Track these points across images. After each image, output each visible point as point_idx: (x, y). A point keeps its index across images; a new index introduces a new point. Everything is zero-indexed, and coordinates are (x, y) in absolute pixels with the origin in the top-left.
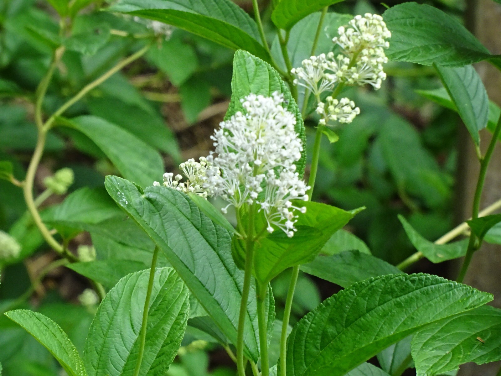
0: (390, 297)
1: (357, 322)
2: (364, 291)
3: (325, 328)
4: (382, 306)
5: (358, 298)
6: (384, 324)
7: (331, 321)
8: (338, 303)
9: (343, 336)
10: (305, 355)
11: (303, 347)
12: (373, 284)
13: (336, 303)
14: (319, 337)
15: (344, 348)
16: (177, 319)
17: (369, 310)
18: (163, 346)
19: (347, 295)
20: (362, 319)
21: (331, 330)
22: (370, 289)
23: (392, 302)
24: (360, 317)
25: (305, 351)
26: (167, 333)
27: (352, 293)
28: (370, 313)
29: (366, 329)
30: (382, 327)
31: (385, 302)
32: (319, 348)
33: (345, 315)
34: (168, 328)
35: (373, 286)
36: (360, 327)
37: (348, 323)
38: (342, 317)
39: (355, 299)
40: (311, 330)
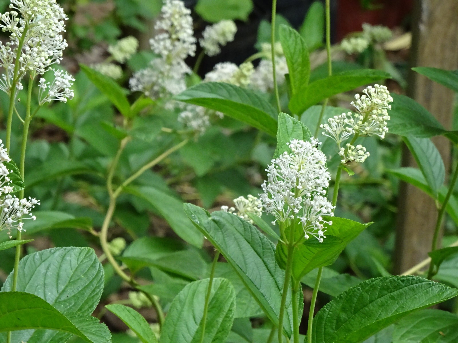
0: (386, 292)
1: (362, 310)
2: (367, 288)
3: (339, 314)
4: (381, 299)
5: (363, 293)
6: (382, 311)
7: (344, 309)
8: (348, 297)
9: (352, 320)
10: (325, 334)
11: (323, 329)
12: (374, 283)
13: (347, 297)
14: (335, 321)
15: (352, 329)
16: (227, 314)
17: (371, 302)
18: (217, 333)
19: (355, 291)
20: (366, 308)
21: (343, 316)
22: (371, 287)
23: (387, 295)
24: (364, 306)
25: (325, 332)
26: (220, 324)
27: (358, 289)
28: (372, 303)
29: (369, 315)
30: (380, 314)
31: (382, 296)
32: (334, 328)
33: (354, 305)
34: (220, 320)
35: (373, 285)
36: (365, 314)
37: (356, 311)
38: (351, 307)
39: (361, 294)
40: (329, 316)
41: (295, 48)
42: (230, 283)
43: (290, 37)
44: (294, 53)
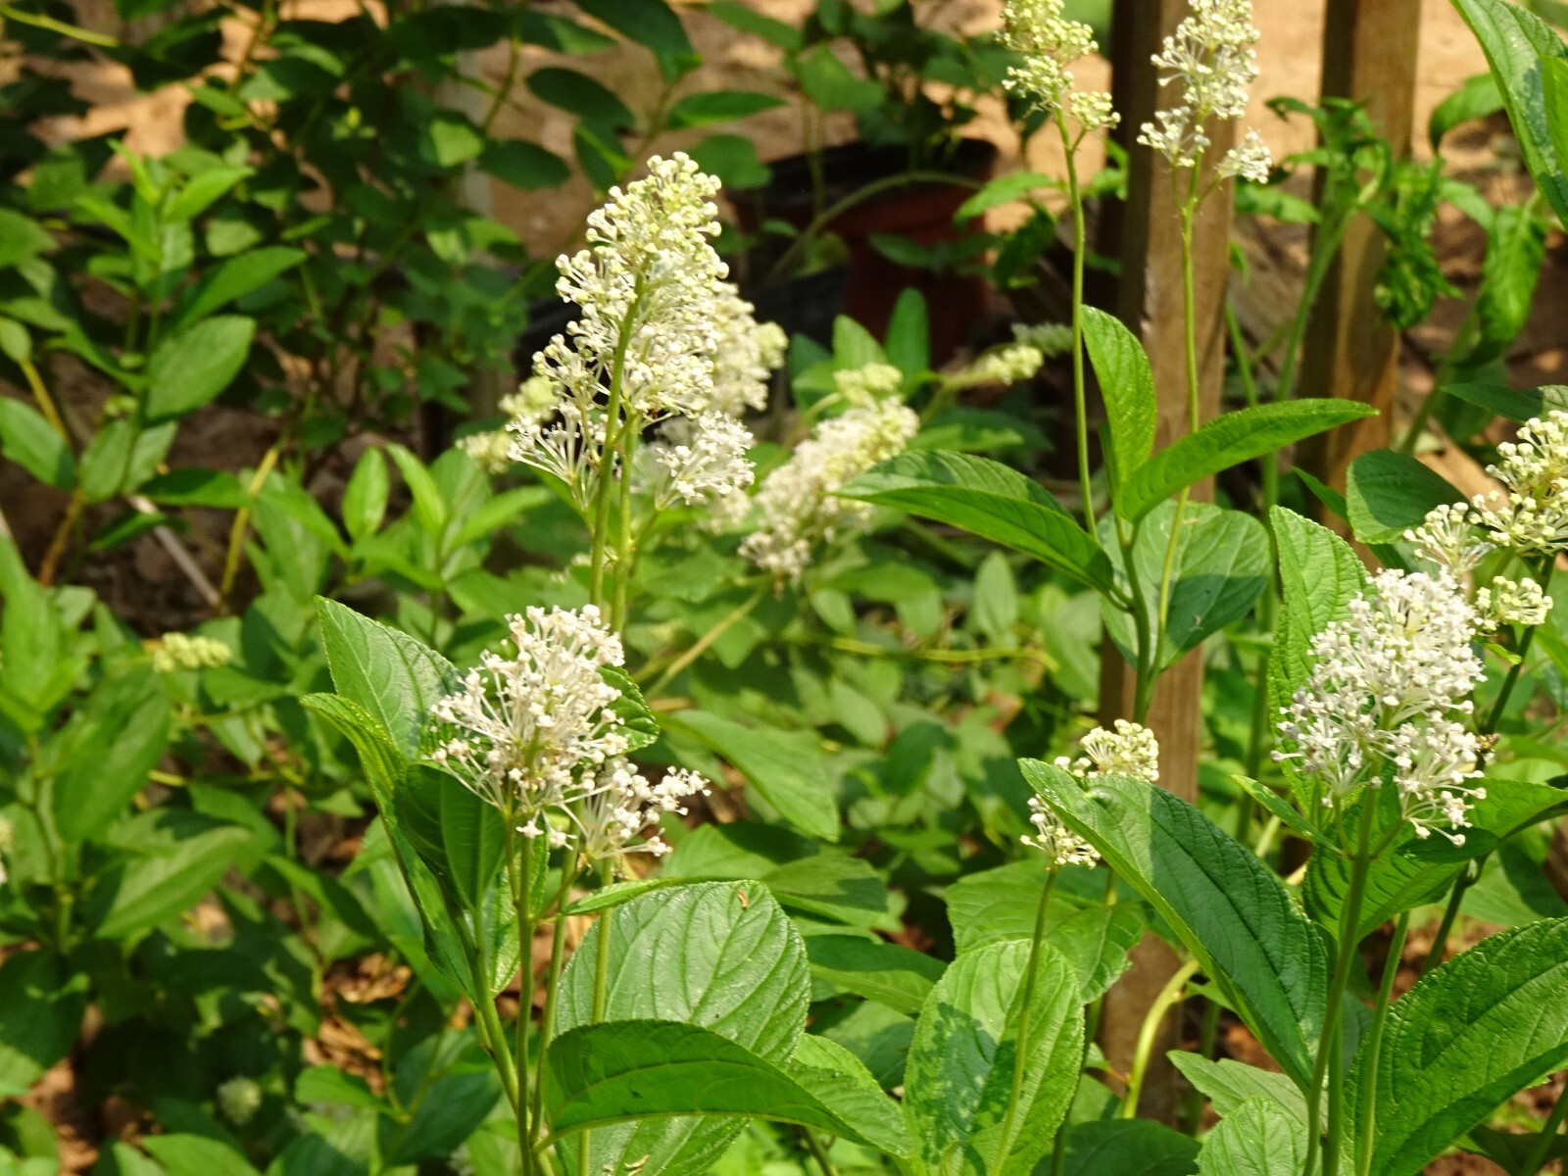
0: (1552, 962)
1: (1491, 1013)
2: (1501, 954)
3: (1429, 1027)
4: (1539, 979)
5: (1491, 967)
6: (1546, 1012)
7: (1441, 1013)
8: (1452, 978)
9: (1465, 1039)
10: (1394, 1082)
11: (1390, 1066)
12: (1519, 938)
13: (1447, 980)
14: (1419, 1045)
15: (1470, 1063)
17: (1512, 989)
19: (1470, 963)
20: (1501, 1006)
21: (1440, 1029)
22: (1512, 949)
23: (1556, 969)
24: (1496, 1002)
25: (1393, 1074)
27: (1478, 959)
28: (1516, 993)
29: (1511, 1025)
30: (1542, 1019)
31: (1543, 971)
32: (1419, 1064)
33: (1468, 1000)
35: (1517, 943)
36: (1498, 1020)
37: (1474, 1015)
38: (1460, 1004)
39: (1485, 969)
40: (1403, 1033)
41: (1119, 361)
42: (1056, 951)
43: (1106, 334)
44: (1117, 374)
